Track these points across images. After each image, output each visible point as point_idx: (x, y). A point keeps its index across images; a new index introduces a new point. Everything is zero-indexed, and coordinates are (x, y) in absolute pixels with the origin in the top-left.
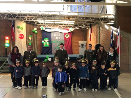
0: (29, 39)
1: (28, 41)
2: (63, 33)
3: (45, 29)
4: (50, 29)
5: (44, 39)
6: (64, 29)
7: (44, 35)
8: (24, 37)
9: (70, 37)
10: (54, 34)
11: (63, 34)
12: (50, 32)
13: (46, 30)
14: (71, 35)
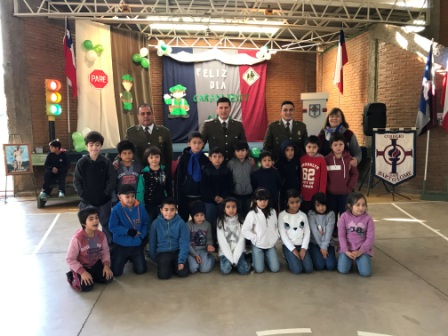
0: (124, 89)
1: (121, 95)
2: (235, 66)
3: (173, 52)
4: (190, 50)
5: (171, 90)
6: (240, 51)
7: (170, 74)
8: (106, 81)
9: (260, 79)
10: (205, 71)
11: (238, 68)
12: (191, 64)
13: (175, 56)
14: (265, 71)
